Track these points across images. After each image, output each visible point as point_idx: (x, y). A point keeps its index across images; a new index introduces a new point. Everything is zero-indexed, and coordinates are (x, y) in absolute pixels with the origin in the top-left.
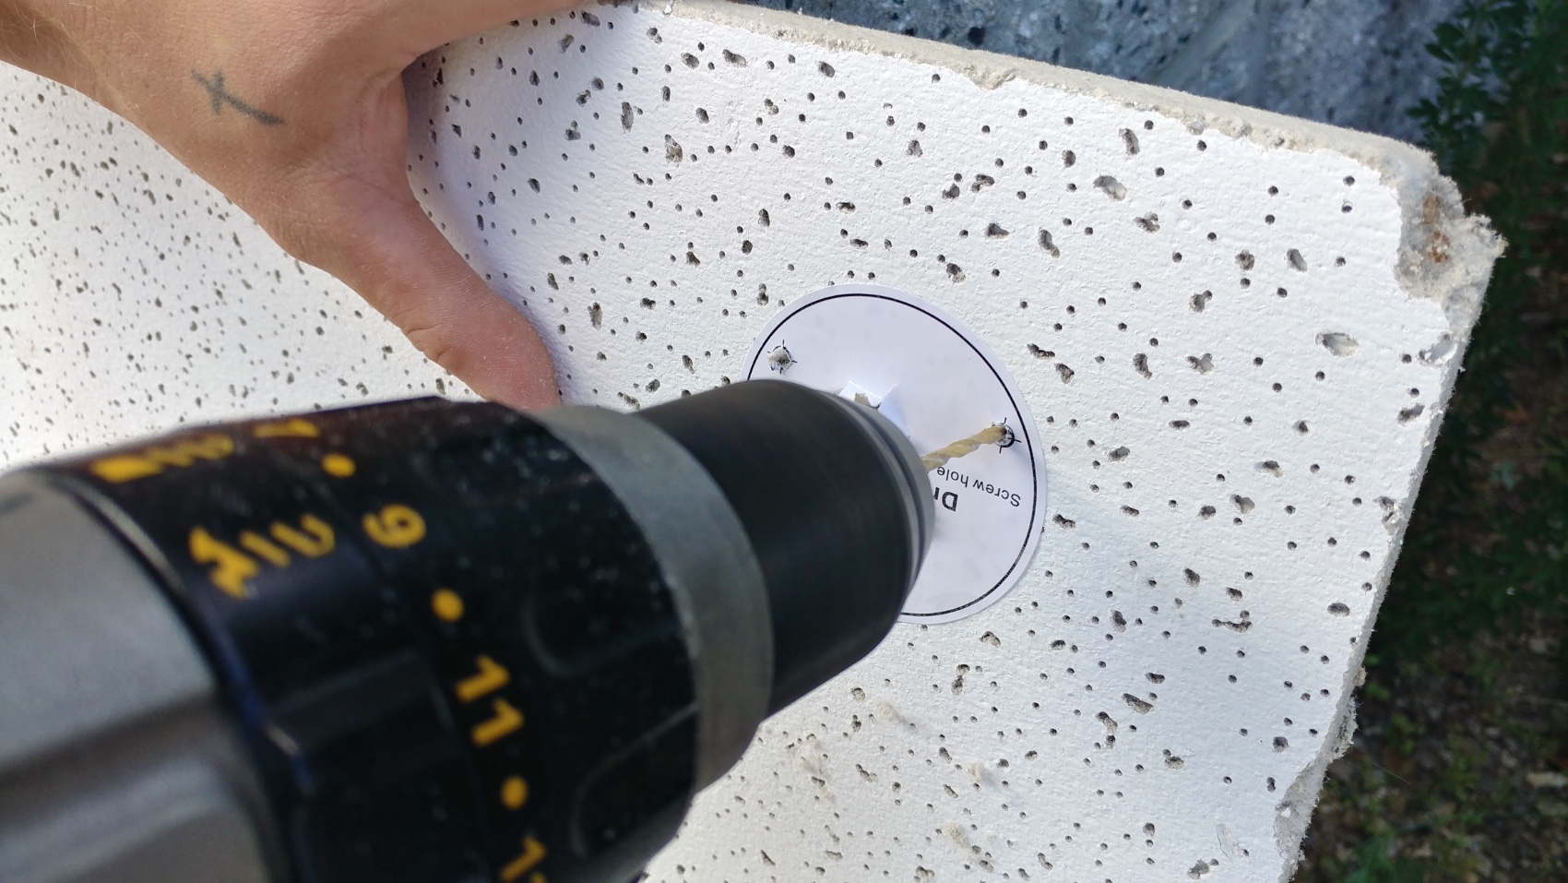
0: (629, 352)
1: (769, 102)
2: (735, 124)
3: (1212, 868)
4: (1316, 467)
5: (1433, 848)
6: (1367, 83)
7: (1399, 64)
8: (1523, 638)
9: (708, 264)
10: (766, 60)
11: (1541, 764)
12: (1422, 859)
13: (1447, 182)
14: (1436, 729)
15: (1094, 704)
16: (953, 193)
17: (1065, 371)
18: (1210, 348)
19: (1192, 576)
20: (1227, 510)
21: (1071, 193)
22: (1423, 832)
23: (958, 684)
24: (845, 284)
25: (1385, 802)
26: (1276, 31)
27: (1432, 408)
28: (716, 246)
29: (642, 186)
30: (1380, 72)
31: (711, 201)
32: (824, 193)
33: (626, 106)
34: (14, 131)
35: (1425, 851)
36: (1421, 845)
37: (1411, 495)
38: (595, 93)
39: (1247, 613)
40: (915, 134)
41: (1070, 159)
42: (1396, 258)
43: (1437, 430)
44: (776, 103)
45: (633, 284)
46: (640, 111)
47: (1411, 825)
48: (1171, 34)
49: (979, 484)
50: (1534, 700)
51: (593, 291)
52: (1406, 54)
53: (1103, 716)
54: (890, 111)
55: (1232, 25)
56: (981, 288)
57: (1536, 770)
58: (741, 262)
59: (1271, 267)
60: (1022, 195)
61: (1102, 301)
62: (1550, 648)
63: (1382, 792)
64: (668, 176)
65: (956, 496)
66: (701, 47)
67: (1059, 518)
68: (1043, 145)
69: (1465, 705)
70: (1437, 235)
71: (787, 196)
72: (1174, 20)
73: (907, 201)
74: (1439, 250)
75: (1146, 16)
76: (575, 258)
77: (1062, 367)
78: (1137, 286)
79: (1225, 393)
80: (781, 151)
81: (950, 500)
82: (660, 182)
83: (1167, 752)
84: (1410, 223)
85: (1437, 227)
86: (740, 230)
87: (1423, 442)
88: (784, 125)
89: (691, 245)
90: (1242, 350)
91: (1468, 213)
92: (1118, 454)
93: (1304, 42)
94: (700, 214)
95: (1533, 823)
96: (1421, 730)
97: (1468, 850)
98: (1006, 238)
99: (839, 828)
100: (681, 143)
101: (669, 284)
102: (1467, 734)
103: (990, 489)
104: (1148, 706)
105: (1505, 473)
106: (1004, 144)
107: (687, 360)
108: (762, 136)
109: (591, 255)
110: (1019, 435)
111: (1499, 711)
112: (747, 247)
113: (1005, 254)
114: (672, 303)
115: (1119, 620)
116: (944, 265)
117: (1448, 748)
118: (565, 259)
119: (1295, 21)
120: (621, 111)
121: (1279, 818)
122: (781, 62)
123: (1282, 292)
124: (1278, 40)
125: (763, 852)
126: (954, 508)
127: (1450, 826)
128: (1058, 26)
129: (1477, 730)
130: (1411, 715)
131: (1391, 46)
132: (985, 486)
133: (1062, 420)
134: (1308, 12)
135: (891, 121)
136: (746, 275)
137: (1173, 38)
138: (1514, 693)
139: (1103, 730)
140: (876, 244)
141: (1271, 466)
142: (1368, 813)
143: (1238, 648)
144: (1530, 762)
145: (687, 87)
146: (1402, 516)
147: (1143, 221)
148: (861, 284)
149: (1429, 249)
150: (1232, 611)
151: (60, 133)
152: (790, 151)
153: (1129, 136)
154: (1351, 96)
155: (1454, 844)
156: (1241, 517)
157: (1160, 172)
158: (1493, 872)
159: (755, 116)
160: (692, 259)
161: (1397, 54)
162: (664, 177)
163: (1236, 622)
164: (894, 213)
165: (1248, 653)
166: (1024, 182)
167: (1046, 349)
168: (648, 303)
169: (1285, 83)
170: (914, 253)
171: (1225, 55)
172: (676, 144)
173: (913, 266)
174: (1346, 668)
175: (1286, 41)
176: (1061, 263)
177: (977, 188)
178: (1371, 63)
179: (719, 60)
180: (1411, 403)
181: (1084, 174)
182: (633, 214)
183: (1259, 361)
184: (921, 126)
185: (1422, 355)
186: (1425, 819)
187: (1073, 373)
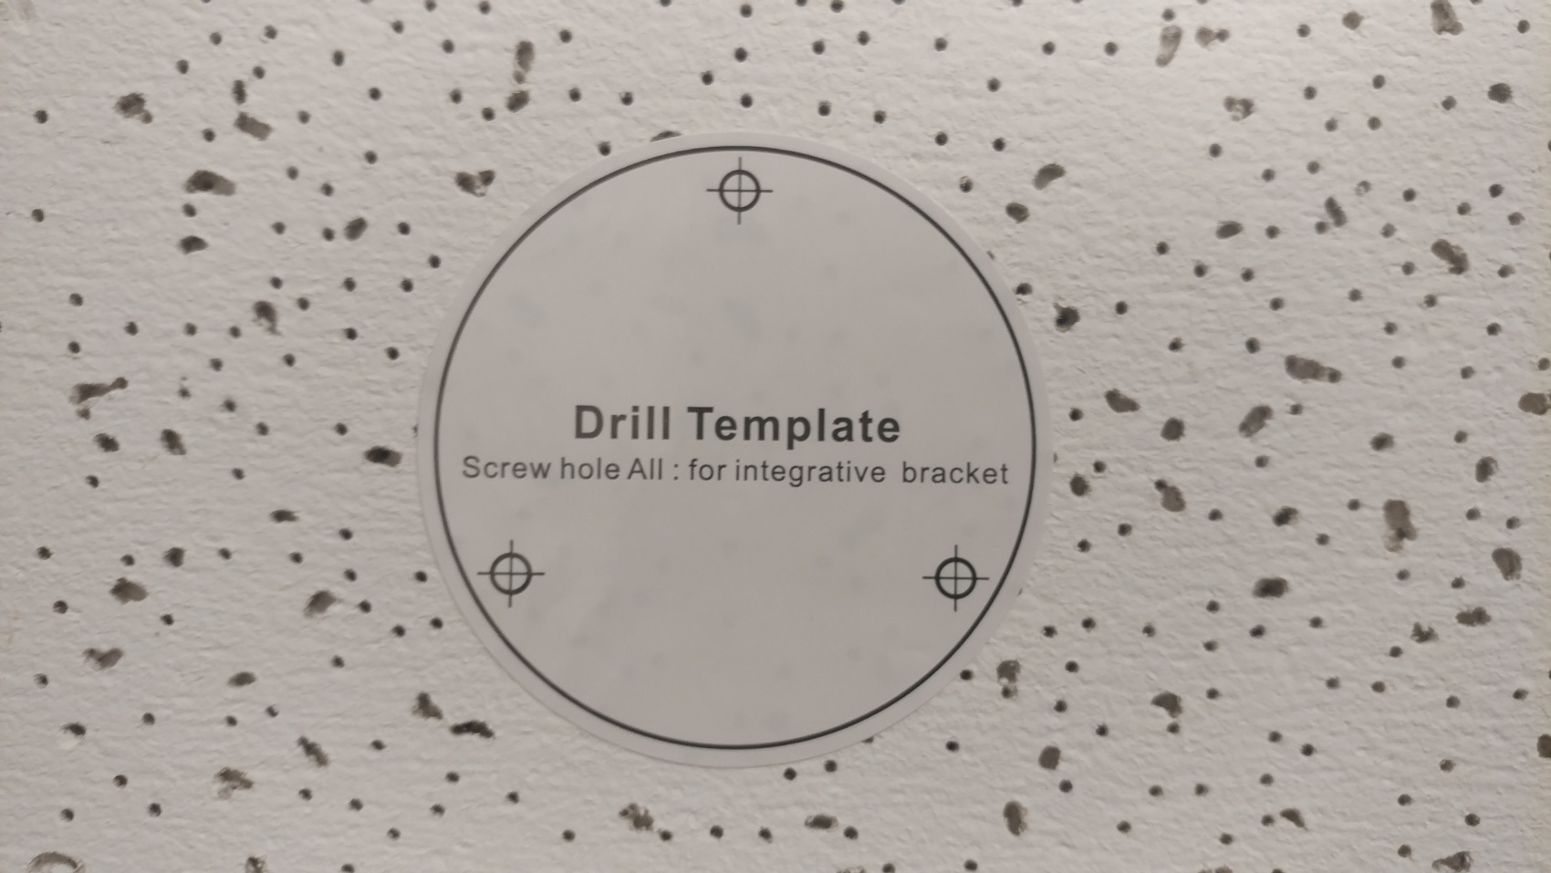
4: (42, 680)
9: (1133, 703)
17: (427, 708)
18: (225, 807)
19: (173, 442)
20: (148, 569)
28: (1118, 742)
31: (1132, 820)
39: (81, 417)
45: (1308, 616)
49: (541, 471)
51: (1404, 572)
53: (261, 132)
58: (1061, 726)
64: (1228, 838)
65: (579, 431)
77: (437, 714)
79: (189, 747)
81: (589, 422)
83: (145, 114)
86: (1066, 787)
89: (1175, 727)
90: (183, 818)
92: (320, 601)
94: (1155, 789)
101: (1221, 639)
103: (519, 470)
104: (192, 185)
110: (484, 587)
112: (1050, 758)
114: (1214, 606)
115: (266, 316)
116: (659, 825)
126: (580, 409)
132: (529, 473)
133: (418, 628)
136: (1048, 706)
141: (104, 660)
150: (104, 411)
156: (125, 566)
160: (1169, 702)
163: (96, 396)
165: (66, 351)
167: (465, 735)
168: (1272, 588)
170: (717, 831)
183: (155, 808)
187: (418, 709)
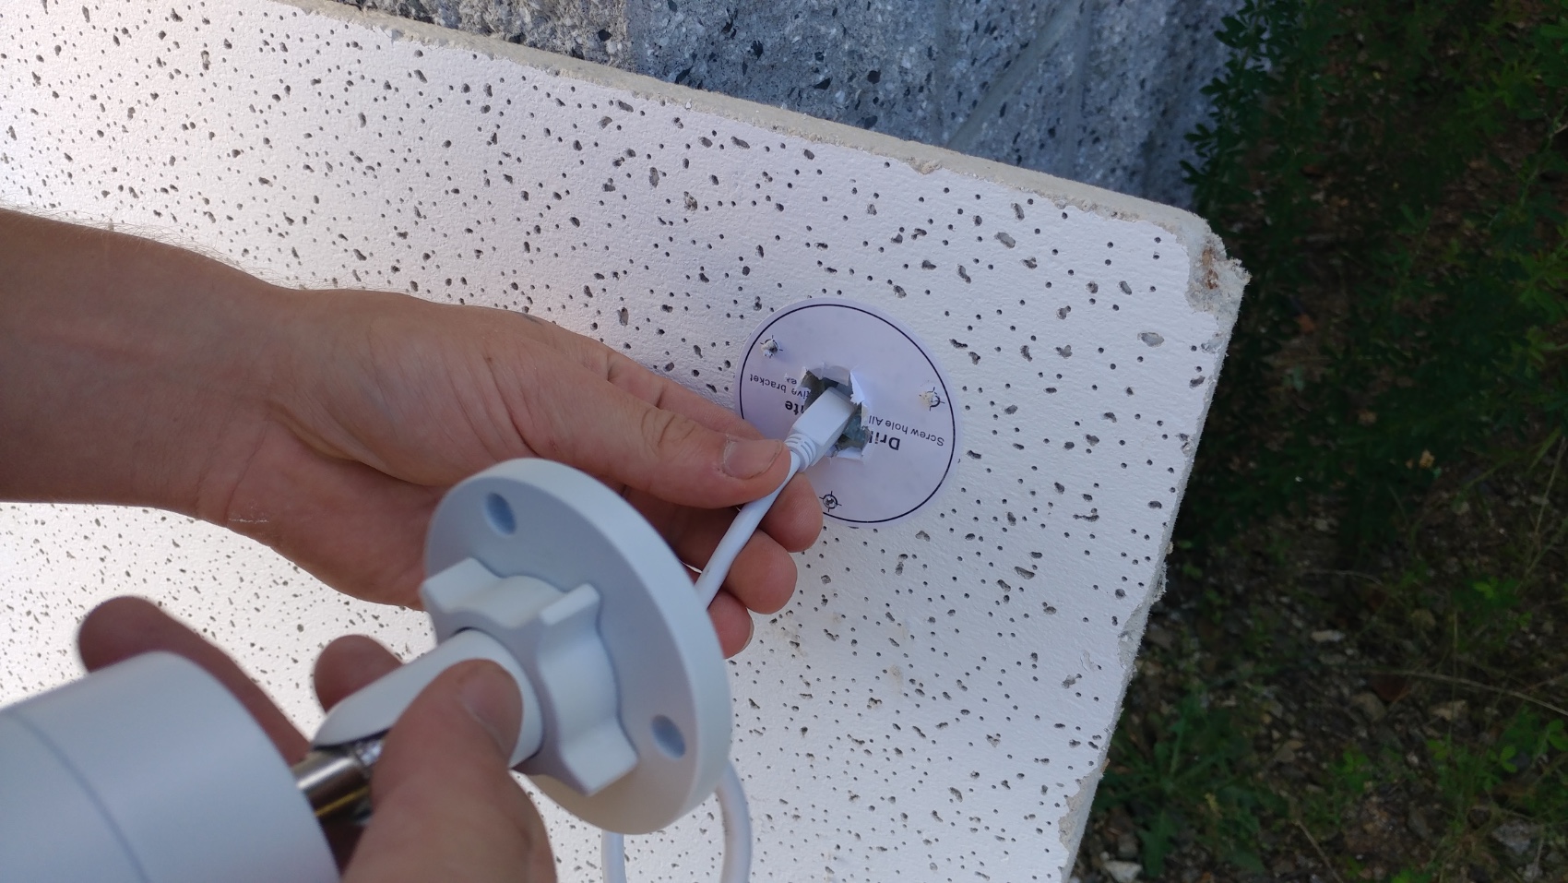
0: (650, 343)
1: (765, 174)
2: (739, 187)
3: (1077, 680)
4: (1138, 416)
5: (1238, 698)
6: (1172, 54)
7: (1199, 36)
8: (1310, 519)
9: (716, 282)
10: (764, 145)
11: (1323, 624)
12: (1230, 708)
13: (1217, 238)
14: (1239, 600)
15: (993, 576)
16: (898, 240)
17: (976, 358)
18: (1070, 342)
19: (1060, 488)
20: (1082, 444)
21: (978, 243)
22: (1230, 686)
23: (900, 569)
24: (819, 297)
25: (1200, 664)
26: (1098, 26)
27: (1210, 378)
28: (722, 269)
29: (665, 226)
30: (1183, 44)
31: (719, 238)
32: (805, 236)
33: (653, 170)
34: (69, 158)
35: (1231, 702)
36: (1228, 698)
37: (1198, 430)
38: (629, 160)
39: (1096, 510)
40: (872, 200)
41: (978, 221)
42: (1186, 288)
43: (1213, 389)
44: (770, 175)
45: (654, 295)
46: (665, 174)
47: (1220, 681)
48: (1014, 45)
49: (915, 432)
50: (1317, 571)
51: (622, 299)
52: (1204, 27)
53: (1000, 582)
54: (855, 185)
55: (1063, 27)
56: (917, 302)
57: (1320, 629)
58: (740, 281)
59: (1109, 293)
60: (946, 243)
61: (1000, 312)
62: (1331, 526)
63: (1197, 656)
64: (686, 220)
65: (899, 441)
66: (714, 133)
67: (971, 453)
68: (960, 211)
69: (1264, 579)
70: (1211, 272)
71: (778, 237)
72: (1018, 33)
73: (866, 243)
74: (1212, 282)
75: (996, 33)
76: (608, 275)
77: (972, 354)
78: (1022, 302)
79: (1080, 370)
80: (774, 206)
81: (894, 443)
82: (679, 224)
83: (1045, 604)
84: (1194, 266)
85: (1210, 267)
86: (741, 259)
87: (1204, 399)
88: (777, 190)
89: (702, 268)
90: (1090, 343)
91: (1228, 258)
92: (1011, 410)
93: (1120, 33)
94: (710, 247)
95: (1316, 672)
96: (1228, 602)
97: (1264, 698)
98: (935, 270)
99: (809, 676)
100: (696, 198)
101: (685, 296)
102: (1265, 603)
103: (923, 435)
104: (1032, 574)
105: (1295, 378)
106: (934, 209)
107: (697, 349)
108: (760, 196)
109: (621, 274)
110: (943, 398)
111: (1290, 582)
112: (746, 271)
113: (934, 280)
114: (686, 308)
115: (1012, 519)
116: (892, 287)
117: (1250, 617)
118: (599, 276)
119: (1113, 16)
120: (649, 173)
121: (1121, 643)
122: (775, 148)
123: (1116, 307)
124: (1099, 33)
125: (750, 700)
126: (897, 448)
127: (1251, 681)
128: (930, 55)
129: (1272, 599)
130: (1220, 591)
131: (1192, 21)
132: (919, 433)
133: (973, 388)
134: (1123, 8)
135: (855, 191)
136: (745, 290)
137: (1017, 46)
138: (1302, 566)
139: (1002, 592)
140: (843, 270)
141: (1109, 415)
142: (1185, 673)
143: (1090, 533)
144: (1314, 624)
145: (702, 161)
146: (1194, 445)
147: (1026, 261)
148: (831, 297)
149: (1206, 281)
150: (1086, 509)
151: (120, 162)
152: (781, 207)
153: (1017, 207)
154: (1159, 67)
155: (1254, 694)
156: (1091, 448)
157: (1037, 231)
158: (1284, 714)
159: (755, 182)
160: (703, 277)
161: (1196, 28)
162: (682, 221)
163: (1088, 516)
164: (856, 252)
165: (1096, 535)
166: (947, 234)
167: (962, 343)
168: (666, 308)
169: (1105, 68)
170: (870, 278)
171: (1056, 51)
172: (692, 198)
173: (869, 286)
174: (1161, 542)
175: (1106, 33)
176: (971, 286)
177: (915, 237)
178: (1175, 38)
179: (729, 143)
180: (1196, 376)
181: (988, 231)
182: (656, 246)
183: (1101, 350)
184: (877, 195)
185: (1203, 346)
186: (1231, 675)
187: (979, 358)
